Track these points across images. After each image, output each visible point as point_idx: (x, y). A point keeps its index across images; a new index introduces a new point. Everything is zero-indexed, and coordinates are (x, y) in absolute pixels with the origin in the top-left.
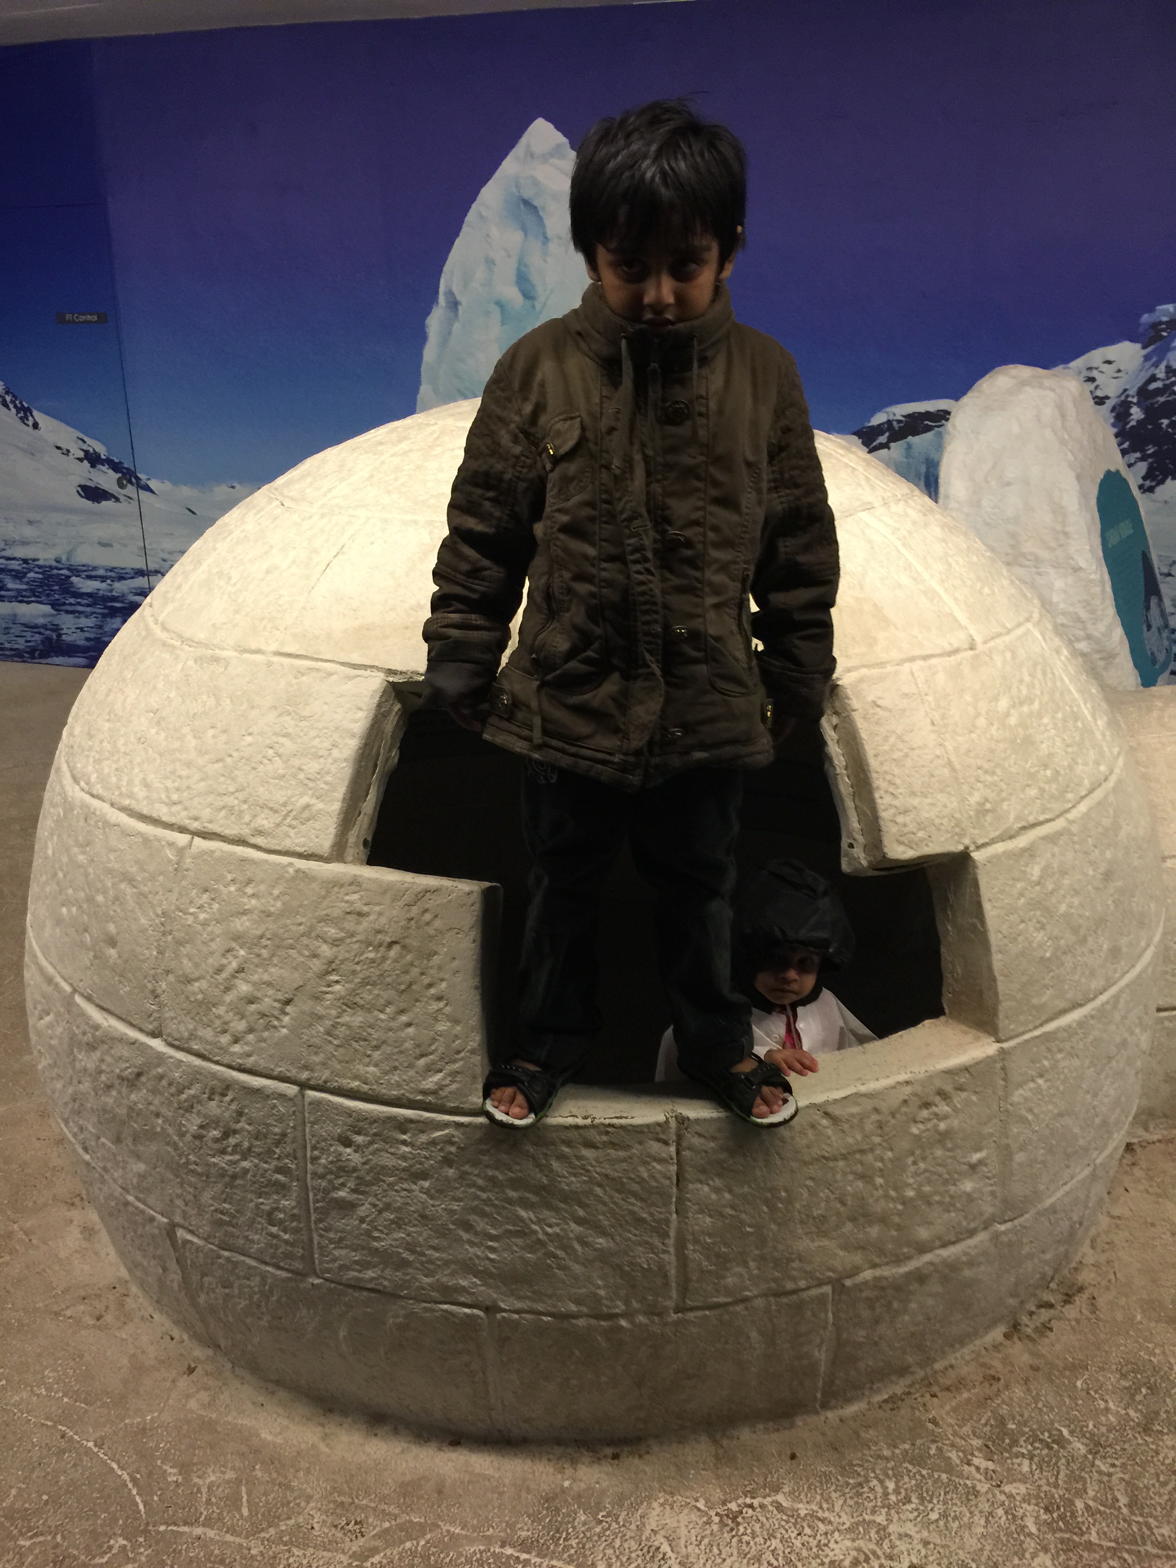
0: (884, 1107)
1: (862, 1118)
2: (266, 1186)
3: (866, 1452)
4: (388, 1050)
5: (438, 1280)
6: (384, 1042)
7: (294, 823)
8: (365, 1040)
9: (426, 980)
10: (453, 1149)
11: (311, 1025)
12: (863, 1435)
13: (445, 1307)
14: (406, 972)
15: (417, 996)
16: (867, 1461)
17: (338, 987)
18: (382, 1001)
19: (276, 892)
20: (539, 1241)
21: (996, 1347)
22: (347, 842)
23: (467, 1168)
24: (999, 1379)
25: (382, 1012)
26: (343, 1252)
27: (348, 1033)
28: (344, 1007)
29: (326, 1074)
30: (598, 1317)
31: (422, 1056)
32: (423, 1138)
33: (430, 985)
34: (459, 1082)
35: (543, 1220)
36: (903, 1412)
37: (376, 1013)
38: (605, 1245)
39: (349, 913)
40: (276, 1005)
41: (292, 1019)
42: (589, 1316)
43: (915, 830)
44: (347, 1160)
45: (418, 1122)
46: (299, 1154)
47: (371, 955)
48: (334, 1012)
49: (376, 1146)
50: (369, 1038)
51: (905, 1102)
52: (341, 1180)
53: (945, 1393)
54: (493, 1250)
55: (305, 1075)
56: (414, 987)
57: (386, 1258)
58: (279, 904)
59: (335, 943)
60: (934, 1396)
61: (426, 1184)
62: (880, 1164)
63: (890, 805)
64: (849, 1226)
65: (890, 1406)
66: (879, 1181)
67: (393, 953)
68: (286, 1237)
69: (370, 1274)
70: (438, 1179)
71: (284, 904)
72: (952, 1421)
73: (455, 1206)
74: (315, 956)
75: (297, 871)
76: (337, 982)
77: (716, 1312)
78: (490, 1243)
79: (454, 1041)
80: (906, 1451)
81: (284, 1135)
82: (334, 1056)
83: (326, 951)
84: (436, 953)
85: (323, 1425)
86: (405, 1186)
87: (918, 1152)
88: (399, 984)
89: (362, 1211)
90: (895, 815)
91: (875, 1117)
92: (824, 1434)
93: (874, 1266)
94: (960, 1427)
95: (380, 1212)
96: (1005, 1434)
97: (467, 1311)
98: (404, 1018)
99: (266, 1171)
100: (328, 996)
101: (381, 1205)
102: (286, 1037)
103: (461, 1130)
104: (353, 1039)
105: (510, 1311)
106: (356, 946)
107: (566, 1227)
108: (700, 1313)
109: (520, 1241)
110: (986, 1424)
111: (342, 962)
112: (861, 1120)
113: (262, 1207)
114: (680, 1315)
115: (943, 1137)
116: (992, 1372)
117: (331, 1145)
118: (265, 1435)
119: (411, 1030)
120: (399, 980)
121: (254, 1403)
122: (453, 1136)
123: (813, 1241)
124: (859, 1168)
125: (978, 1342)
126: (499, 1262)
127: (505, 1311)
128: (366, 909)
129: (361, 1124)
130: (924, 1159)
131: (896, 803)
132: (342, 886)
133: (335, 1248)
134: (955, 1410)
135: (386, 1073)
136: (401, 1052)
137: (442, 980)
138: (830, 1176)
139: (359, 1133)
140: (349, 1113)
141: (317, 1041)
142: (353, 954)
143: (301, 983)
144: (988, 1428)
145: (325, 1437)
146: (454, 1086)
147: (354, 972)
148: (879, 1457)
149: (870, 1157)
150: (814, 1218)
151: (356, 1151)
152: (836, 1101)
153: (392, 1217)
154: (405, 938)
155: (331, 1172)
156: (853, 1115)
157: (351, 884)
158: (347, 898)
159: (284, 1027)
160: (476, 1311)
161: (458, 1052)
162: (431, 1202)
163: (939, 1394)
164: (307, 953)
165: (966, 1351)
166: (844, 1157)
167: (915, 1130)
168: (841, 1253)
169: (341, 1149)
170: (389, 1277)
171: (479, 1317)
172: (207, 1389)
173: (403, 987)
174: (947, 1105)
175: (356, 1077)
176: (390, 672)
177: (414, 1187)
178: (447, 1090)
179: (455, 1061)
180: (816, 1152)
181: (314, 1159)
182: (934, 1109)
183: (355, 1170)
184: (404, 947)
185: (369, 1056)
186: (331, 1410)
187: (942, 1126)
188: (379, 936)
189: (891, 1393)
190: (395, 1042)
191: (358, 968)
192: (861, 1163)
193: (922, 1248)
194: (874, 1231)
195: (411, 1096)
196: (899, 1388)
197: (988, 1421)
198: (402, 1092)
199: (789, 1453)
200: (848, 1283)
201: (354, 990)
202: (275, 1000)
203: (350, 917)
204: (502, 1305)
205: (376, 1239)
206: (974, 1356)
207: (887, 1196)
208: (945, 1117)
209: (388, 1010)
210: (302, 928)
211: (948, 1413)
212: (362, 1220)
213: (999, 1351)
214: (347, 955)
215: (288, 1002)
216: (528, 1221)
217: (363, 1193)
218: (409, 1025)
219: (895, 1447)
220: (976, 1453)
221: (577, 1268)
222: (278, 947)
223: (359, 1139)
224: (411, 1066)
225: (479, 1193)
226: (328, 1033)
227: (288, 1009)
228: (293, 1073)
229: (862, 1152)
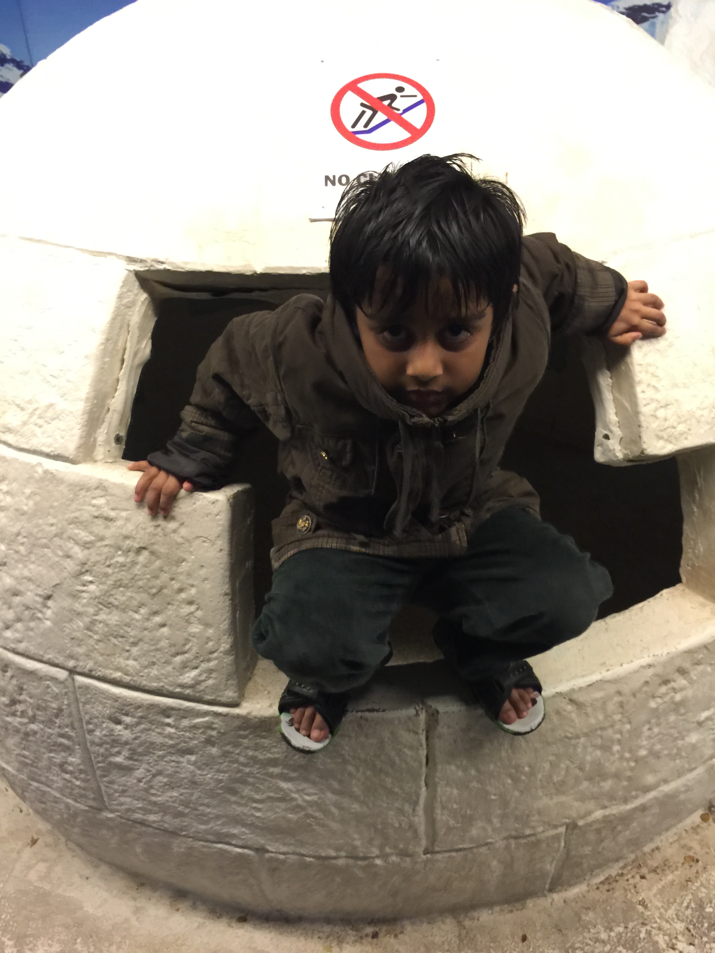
0: (626, 689)
1: (604, 702)
2: (54, 746)
3: (586, 935)
4: (146, 647)
5: (212, 828)
6: (140, 640)
7: (40, 422)
8: (123, 637)
9: (176, 585)
10: (214, 733)
11: (71, 620)
12: (584, 917)
13: (220, 846)
14: (156, 577)
15: (169, 600)
16: (587, 944)
17: (92, 587)
18: (135, 603)
19: (28, 491)
20: (299, 806)
21: (695, 829)
22: (95, 440)
23: (228, 748)
24: (697, 861)
25: (136, 612)
26: (128, 800)
27: (106, 629)
28: (101, 606)
29: (90, 665)
30: (356, 858)
31: (178, 654)
32: (185, 723)
33: (181, 590)
34: (215, 678)
35: (303, 790)
36: (617, 894)
37: (131, 613)
38: (359, 809)
39: (97, 517)
40: (38, 599)
41: (53, 613)
42: (347, 857)
43: (675, 424)
44: (118, 735)
45: (179, 710)
46: (76, 725)
47: (121, 559)
48: (91, 610)
49: (143, 726)
50: (125, 635)
51: (647, 683)
52: (116, 750)
53: (653, 875)
54: (259, 810)
55: (71, 664)
56: (165, 591)
57: (163, 808)
58: (31, 503)
59: (86, 545)
60: (643, 877)
61: (193, 758)
62: (618, 736)
63: (652, 399)
64: (585, 784)
65: (606, 887)
66: (616, 748)
67: (143, 557)
68: (78, 783)
69: (152, 818)
70: (202, 756)
71: (36, 504)
72: (659, 904)
73: (221, 776)
74: (68, 557)
75: (46, 472)
76: (91, 582)
77: (461, 853)
78: (255, 805)
79: (207, 643)
80: (620, 934)
81: (60, 710)
82: (95, 649)
83: (78, 552)
84: (184, 560)
85: (135, 899)
86: (173, 758)
87: (653, 721)
88: (151, 588)
89: (139, 773)
90: (656, 410)
91: (617, 699)
92: (550, 916)
93: (605, 807)
94: (666, 911)
95: (154, 776)
96: (704, 918)
97: (239, 850)
98: (158, 619)
99: (52, 735)
100: (84, 595)
101: (154, 771)
102: (50, 630)
103: (221, 718)
104: (112, 635)
105: (276, 852)
106: (106, 550)
107: (323, 796)
108: (447, 855)
109: (283, 805)
110: (687, 907)
111: (95, 564)
112: (604, 703)
113: (55, 760)
114: (429, 856)
115: (677, 707)
116: (691, 853)
117: (103, 722)
118: (89, 908)
119: (165, 630)
120: (150, 584)
121: (81, 876)
122: (213, 723)
123: (551, 799)
124: (599, 741)
125: (680, 826)
126: (264, 819)
127: (272, 852)
128: (112, 514)
129: (127, 708)
130: (658, 725)
131: (658, 396)
132: (88, 490)
133: (119, 796)
134: (661, 891)
135: (146, 667)
136: (157, 650)
137: (192, 586)
138: (571, 750)
139: (127, 715)
140: (116, 698)
141: (78, 634)
142: (104, 557)
143: (58, 582)
144: (689, 912)
145: (137, 911)
146: (210, 682)
147: (106, 575)
148: (597, 940)
149: (610, 731)
150: (554, 784)
151: (126, 729)
152: (581, 689)
153: (165, 780)
154: (153, 544)
155: (107, 743)
156: (596, 700)
157: (97, 488)
158: (94, 502)
159: (47, 619)
160: (246, 851)
161: (212, 653)
162: (199, 772)
163: (648, 876)
164: (60, 553)
165: (670, 835)
166: (586, 735)
167: (653, 704)
168: (576, 804)
169: (112, 726)
170: (170, 822)
171: (249, 855)
172: (44, 860)
173: (154, 591)
174: (685, 679)
175: (118, 669)
176: (131, 260)
177: (181, 759)
178: (204, 685)
179: (209, 660)
180: (560, 733)
181: (91, 732)
182: (673, 684)
183: (126, 743)
184: (152, 553)
185: (128, 651)
186: (142, 885)
187: (678, 697)
188: (128, 542)
189: (607, 875)
190: (151, 640)
191: (110, 571)
192: (601, 737)
193: (647, 789)
194: (607, 785)
195: (171, 689)
196: (614, 870)
197: (689, 904)
198: (162, 684)
199: (521, 934)
200: (581, 823)
201: (107, 591)
202: (37, 595)
203: (99, 522)
204: (270, 848)
205: (154, 795)
206: (676, 838)
207: (622, 758)
208: (682, 689)
209: (142, 611)
210: (53, 528)
211: (655, 896)
212: (140, 781)
213: (697, 834)
214: (98, 558)
215: (49, 597)
216: (287, 791)
217: (136, 760)
218: (163, 625)
219: (611, 930)
220: (680, 937)
221: (334, 826)
222: (34, 545)
223: (127, 720)
224: (167, 662)
225: (241, 768)
226: (88, 629)
227: (50, 603)
228: (60, 660)
229: (602, 729)
